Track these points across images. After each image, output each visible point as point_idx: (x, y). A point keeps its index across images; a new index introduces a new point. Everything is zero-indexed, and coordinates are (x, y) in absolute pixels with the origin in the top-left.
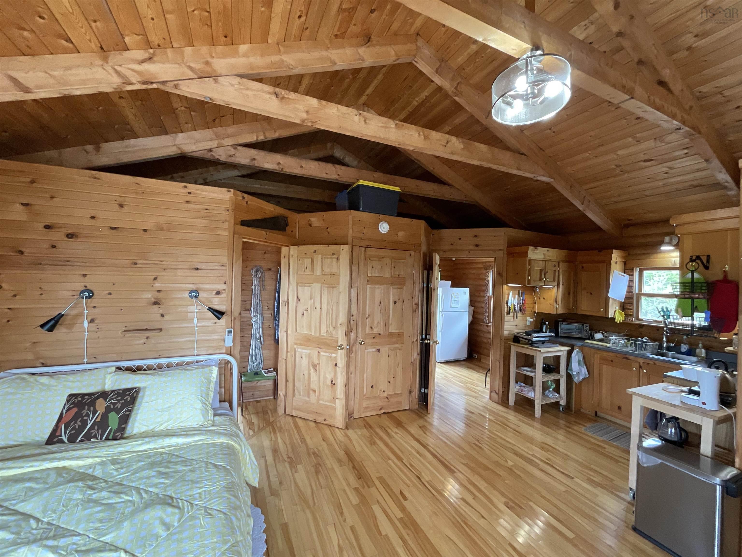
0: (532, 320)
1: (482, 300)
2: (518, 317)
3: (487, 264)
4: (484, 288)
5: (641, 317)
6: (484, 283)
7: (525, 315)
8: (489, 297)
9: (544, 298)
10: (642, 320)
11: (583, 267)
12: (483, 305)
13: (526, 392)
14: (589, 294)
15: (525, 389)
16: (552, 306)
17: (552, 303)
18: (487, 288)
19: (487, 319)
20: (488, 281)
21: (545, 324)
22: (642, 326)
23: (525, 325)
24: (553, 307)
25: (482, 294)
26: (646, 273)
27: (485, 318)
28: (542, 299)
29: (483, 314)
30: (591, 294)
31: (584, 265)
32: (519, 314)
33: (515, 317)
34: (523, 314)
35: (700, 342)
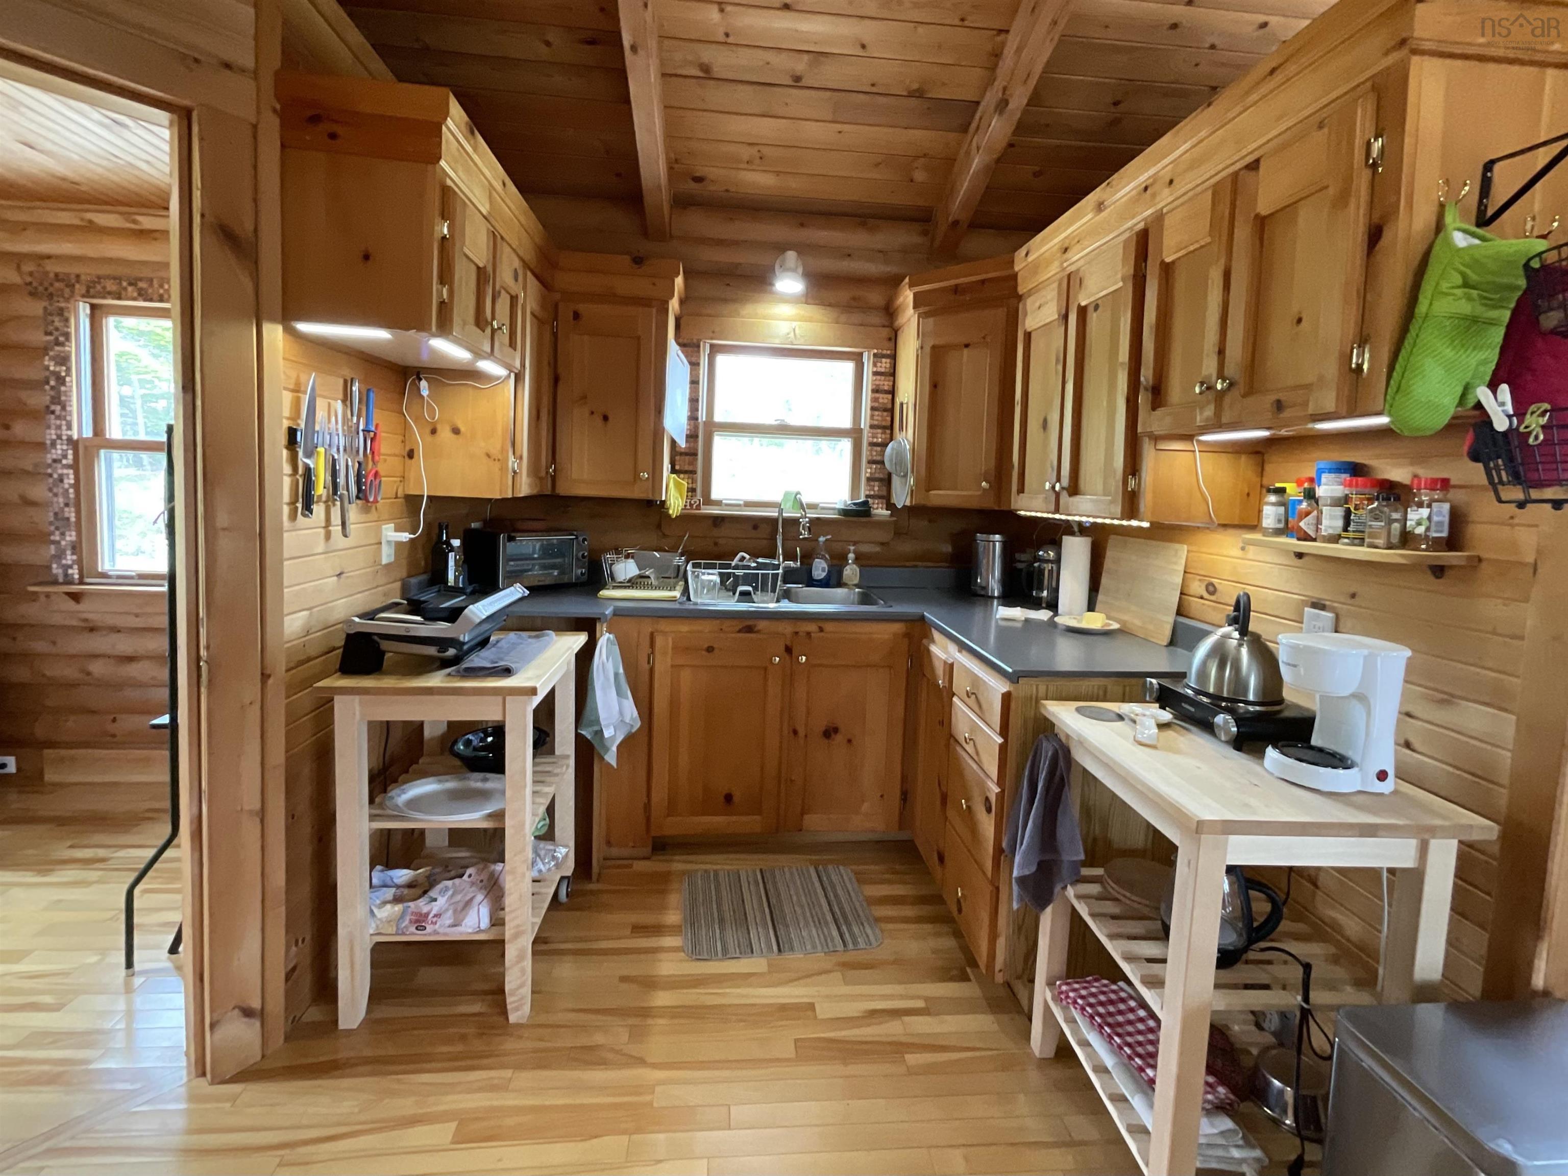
0: (405, 536)
1: (27, 464)
2: (352, 528)
3: (52, 268)
4: (37, 400)
5: (715, 495)
6: (31, 373)
7: (373, 515)
8: (74, 444)
9: (456, 431)
10: (718, 503)
11: (576, 316)
12: (38, 492)
13: (447, 919)
14: (598, 421)
15: (436, 907)
16: (497, 465)
17: (495, 450)
18: (59, 400)
19: (70, 558)
20: (64, 360)
21: (452, 549)
22: (718, 521)
23: (377, 562)
24: (503, 469)
25: (20, 429)
26: (721, 360)
27: (60, 555)
28: (445, 433)
29: (44, 538)
30: (606, 418)
31: (582, 308)
32: (354, 512)
33: (336, 529)
34: (366, 510)
35: (852, 548)
